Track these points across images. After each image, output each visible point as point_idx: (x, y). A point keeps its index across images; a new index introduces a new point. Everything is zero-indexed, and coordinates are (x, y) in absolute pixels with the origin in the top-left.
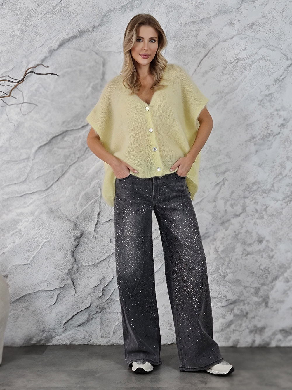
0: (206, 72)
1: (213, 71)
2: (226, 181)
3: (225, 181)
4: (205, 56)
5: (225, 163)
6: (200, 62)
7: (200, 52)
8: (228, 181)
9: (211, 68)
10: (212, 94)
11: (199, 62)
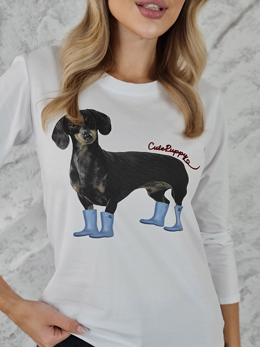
0: (232, 63)
1: (247, 60)
2: (248, 294)
3: (246, 294)
4: (233, 25)
5: (249, 260)
6: (220, 38)
7: (221, 13)
8: (251, 293)
9: (244, 55)
10: (240, 114)
11: (217, 36)
